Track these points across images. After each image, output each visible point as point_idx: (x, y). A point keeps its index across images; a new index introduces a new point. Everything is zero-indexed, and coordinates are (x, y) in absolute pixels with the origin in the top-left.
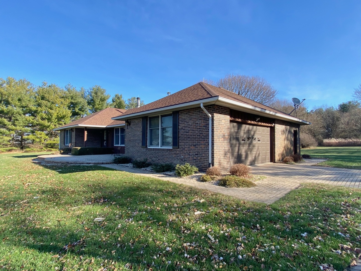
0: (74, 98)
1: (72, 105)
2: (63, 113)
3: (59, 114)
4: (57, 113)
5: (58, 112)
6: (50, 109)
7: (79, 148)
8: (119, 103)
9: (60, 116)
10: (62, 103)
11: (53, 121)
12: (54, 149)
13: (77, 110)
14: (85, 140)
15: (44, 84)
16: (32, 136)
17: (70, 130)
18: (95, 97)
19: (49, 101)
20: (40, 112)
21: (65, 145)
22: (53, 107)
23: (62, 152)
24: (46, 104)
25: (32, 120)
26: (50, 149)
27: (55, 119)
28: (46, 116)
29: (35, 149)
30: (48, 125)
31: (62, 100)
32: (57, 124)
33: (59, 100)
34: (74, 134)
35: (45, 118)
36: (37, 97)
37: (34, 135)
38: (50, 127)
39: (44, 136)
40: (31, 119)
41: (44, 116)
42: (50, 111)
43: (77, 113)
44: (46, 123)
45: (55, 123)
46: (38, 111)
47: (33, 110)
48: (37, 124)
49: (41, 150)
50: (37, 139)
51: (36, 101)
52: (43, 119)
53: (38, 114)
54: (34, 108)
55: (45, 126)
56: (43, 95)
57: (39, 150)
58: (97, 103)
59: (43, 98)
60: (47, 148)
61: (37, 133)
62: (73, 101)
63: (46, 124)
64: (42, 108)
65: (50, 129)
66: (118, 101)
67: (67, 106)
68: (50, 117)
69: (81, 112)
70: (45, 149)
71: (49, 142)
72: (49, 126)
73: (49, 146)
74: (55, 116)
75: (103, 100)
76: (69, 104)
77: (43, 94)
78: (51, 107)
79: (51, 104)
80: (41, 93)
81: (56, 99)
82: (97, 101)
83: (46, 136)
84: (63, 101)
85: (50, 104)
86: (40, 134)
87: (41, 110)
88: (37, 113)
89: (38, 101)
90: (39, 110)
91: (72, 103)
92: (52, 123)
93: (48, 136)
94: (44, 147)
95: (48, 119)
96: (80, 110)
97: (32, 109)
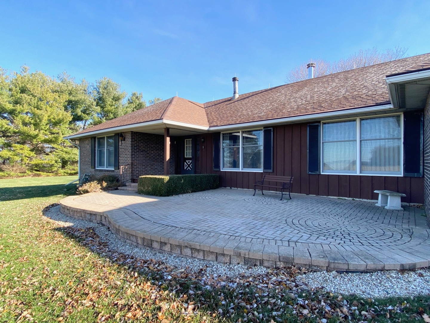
0: (74, 93)
1: (71, 105)
2: (58, 115)
3: (52, 116)
4: (49, 116)
5: (49, 113)
6: (36, 109)
7: (166, 178)
8: (138, 105)
9: (53, 120)
10: (55, 100)
11: (43, 127)
12: (45, 173)
13: (79, 112)
14: (168, 157)
15: (25, 70)
16: (8, 153)
17: (109, 137)
18: (105, 94)
19: (35, 96)
20: (19, 113)
21: (95, 168)
22: (42, 105)
23: (105, 184)
24: (29, 100)
25: (6, 126)
26: (38, 172)
27: (46, 125)
28: (30, 120)
29: (12, 173)
30: (35, 134)
31: (56, 95)
32: (49, 133)
33: (50, 96)
34: (126, 146)
35: (28, 122)
36: (14, 88)
37: (10, 150)
38: (38, 138)
39: (28, 152)
40: (4, 124)
41: (27, 119)
42: (38, 112)
43: (79, 117)
44: (31, 130)
45: (44, 132)
46: (16, 111)
47: (8, 109)
48: (15, 133)
49: (22, 174)
50: (15, 157)
51: (12, 96)
52: (25, 124)
53: (17, 116)
54: (8, 106)
55: (29, 136)
56: (22, 87)
57: (20, 174)
58: (109, 103)
59: (23, 91)
60: (32, 172)
61: (15, 147)
62: (73, 99)
63: (31, 132)
64: (23, 107)
65: (38, 140)
66: (138, 102)
67: (63, 106)
68: (38, 121)
69: (85, 115)
70: (30, 173)
71: (34, 161)
72: (37, 135)
73: (36, 168)
74: (45, 121)
75: (116, 99)
76: (65, 103)
77: (23, 85)
78: (38, 106)
79: (38, 101)
80: (20, 83)
81: (46, 94)
82: (109, 101)
83: (30, 152)
84: (57, 97)
85: (36, 101)
86: (21, 149)
87: (22, 108)
88: (14, 114)
89: (14, 96)
90: (18, 110)
91: (70, 102)
92: (42, 131)
93: (34, 152)
94: (28, 169)
95: (34, 125)
96: (84, 113)
97: (6, 107)
